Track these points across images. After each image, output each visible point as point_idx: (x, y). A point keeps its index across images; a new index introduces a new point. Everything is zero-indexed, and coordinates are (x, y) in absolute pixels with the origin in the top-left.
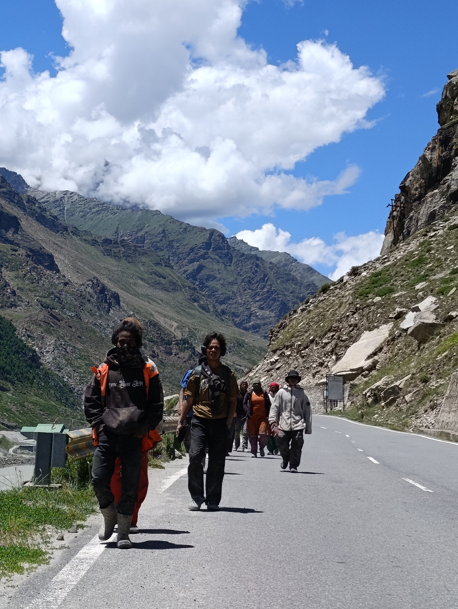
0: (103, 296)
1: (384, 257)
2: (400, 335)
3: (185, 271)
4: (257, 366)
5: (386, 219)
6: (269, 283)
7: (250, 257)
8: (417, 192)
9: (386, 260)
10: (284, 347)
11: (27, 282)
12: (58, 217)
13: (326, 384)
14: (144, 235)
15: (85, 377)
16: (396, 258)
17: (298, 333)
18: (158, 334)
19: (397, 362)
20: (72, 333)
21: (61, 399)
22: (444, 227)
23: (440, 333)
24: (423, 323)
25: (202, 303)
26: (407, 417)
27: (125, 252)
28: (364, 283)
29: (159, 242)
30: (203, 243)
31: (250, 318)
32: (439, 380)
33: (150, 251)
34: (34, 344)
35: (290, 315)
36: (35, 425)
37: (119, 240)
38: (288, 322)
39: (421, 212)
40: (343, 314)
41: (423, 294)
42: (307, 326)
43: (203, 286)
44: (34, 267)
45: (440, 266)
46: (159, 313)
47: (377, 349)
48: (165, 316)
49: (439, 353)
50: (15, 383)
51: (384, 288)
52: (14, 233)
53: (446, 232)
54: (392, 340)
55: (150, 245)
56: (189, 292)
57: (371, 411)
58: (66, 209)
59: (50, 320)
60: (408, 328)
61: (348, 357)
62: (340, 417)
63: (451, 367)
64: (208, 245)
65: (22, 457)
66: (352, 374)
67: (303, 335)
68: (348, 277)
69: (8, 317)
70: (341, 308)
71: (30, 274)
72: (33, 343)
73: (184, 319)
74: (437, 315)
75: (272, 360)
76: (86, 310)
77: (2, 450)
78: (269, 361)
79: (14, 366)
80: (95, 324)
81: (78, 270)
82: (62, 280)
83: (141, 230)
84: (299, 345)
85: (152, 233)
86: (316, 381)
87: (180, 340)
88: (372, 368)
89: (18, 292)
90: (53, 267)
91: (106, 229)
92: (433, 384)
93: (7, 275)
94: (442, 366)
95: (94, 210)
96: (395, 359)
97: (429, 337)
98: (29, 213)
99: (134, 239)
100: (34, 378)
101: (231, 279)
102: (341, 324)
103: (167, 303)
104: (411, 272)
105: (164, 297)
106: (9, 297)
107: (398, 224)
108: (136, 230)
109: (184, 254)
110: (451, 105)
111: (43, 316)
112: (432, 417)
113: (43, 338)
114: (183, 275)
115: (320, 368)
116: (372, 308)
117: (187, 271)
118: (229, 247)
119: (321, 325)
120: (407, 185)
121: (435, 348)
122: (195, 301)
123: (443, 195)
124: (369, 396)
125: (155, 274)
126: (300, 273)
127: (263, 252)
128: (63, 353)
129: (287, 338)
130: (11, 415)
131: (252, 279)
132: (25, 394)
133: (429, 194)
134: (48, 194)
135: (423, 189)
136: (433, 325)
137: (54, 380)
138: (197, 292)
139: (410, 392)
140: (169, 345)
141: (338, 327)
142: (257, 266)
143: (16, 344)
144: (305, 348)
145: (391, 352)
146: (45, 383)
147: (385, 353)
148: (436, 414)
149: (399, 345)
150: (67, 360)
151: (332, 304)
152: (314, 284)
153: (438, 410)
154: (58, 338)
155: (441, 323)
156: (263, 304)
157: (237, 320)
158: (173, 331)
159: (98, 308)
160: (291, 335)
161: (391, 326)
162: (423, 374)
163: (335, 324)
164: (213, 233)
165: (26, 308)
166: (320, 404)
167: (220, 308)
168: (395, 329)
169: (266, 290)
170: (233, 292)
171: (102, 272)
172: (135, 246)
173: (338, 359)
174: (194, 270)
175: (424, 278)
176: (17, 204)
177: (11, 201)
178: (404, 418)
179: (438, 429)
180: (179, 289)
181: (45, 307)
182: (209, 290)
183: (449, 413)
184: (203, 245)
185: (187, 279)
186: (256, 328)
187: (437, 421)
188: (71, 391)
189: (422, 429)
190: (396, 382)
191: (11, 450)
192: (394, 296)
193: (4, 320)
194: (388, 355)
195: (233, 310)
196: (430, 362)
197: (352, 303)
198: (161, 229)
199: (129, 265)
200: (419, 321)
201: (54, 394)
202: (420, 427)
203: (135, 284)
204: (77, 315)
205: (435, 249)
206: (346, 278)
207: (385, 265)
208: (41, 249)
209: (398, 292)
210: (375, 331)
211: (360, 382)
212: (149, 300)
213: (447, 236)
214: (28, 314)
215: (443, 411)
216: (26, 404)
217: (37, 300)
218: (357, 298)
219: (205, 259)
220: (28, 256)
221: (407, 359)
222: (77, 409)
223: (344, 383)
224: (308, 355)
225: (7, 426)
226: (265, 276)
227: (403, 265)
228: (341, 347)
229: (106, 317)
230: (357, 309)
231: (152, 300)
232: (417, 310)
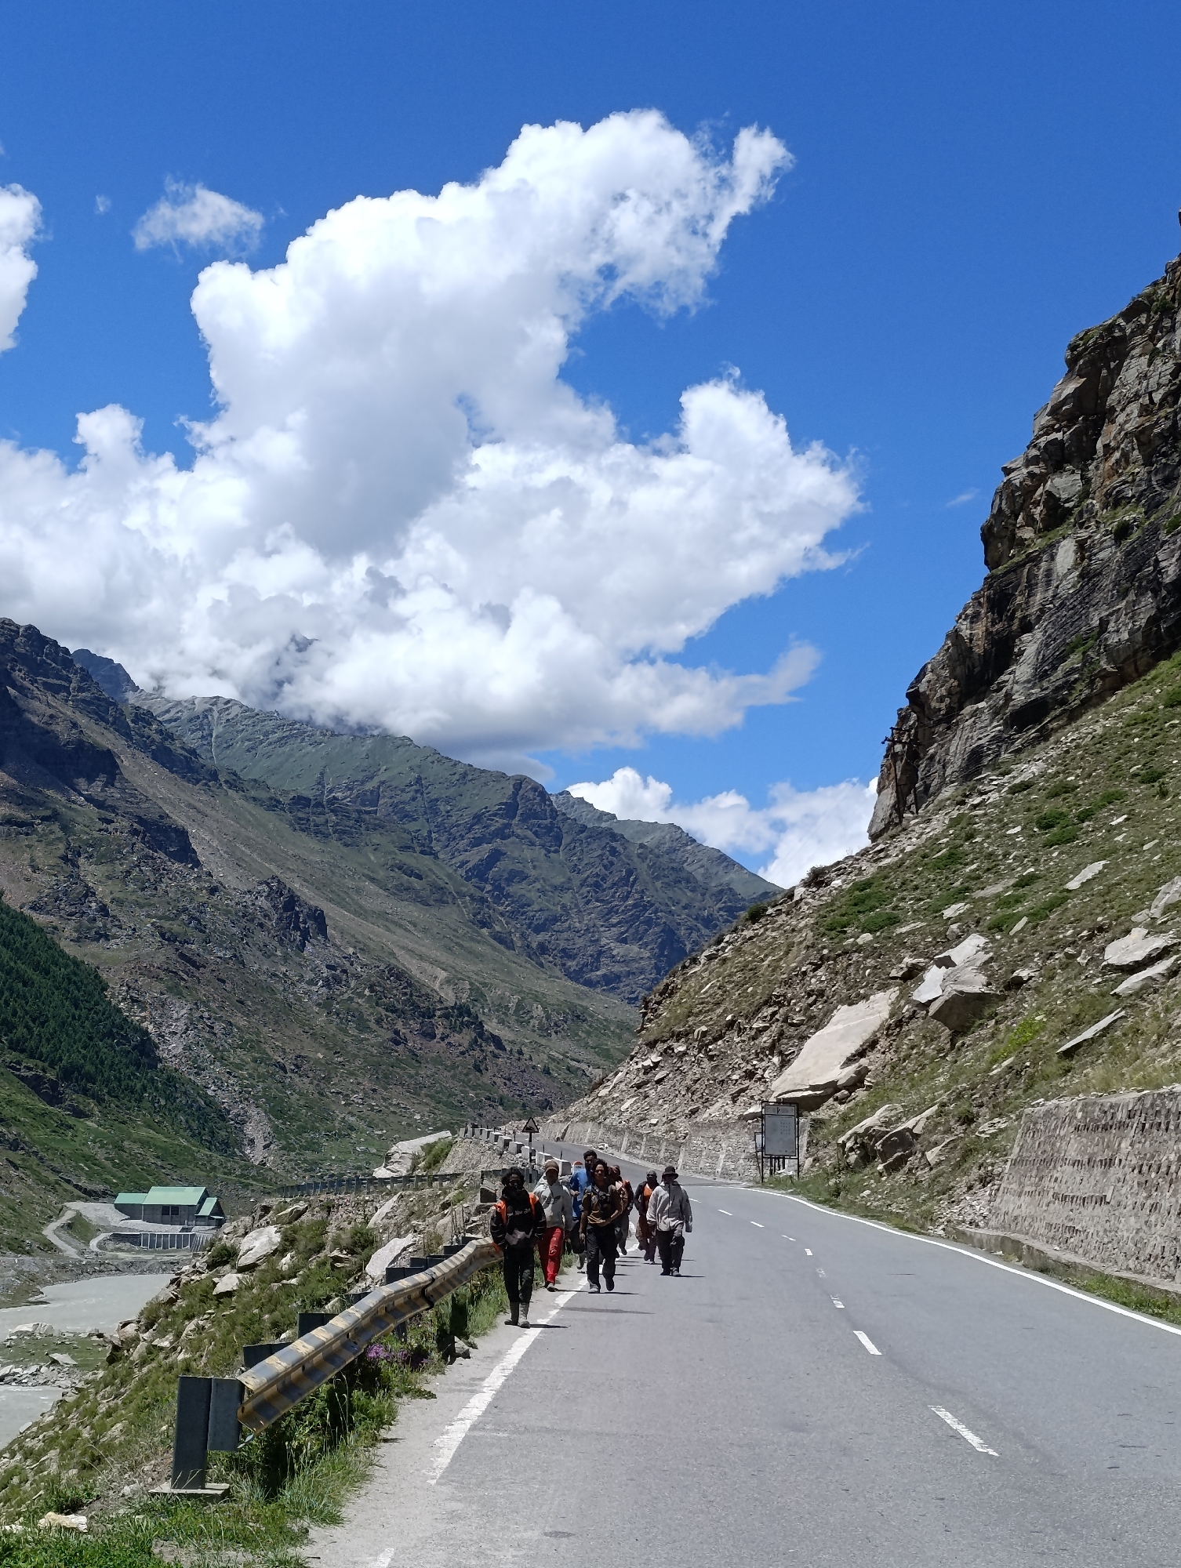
0: (291, 917)
1: (878, 848)
2: (913, 1016)
3: (463, 864)
4: (616, 1074)
5: (881, 760)
6: (638, 887)
7: (597, 834)
8: (944, 704)
9: (882, 855)
10: (672, 1037)
11: (132, 887)
12: (198, 752)
13: (761, 1116)
14: (379, 788)
15: (253, 1087)
16: (902, 851)
17: (700, 1007)
18: (406, 994)
19: (908, 1074)
20: (225, 994)
21: (199, 1133)
22: (1000, 786)
23: (996, 1014)
24: (962, 992)
25: (498, 928)
26: (931, 1198)
27: (337, 824)
28: (838, 904)
29: (409, 803)
30: (500, 804)
31: (598, 960)
32: (996, 1120)
33: (389, 821)
34: (145, 1017)
35: (684, 967)
36: (145, 1189)
37: (325, 798)
38: (678, 982)
39: (952, 749)
40: (794, 969)
41: (959, 928)
42: (720, 992)
43: (500, 894)
44: (147, 857)
45: (994, 870)
46: (408, 950)
47: (867, 1041)
48: (421, 957)
49: (995, 1061)
50: (103, 1100)
51: (879, 915)
52: (105, 785)
53: (1005, 798)
54: (896, 1025)
55: (391, 809)
56: (471, 907)
57: (855, 1181)
58: (214, 735)
59: (180, 967)
60: (930, 1002)
61: (804, 1060)
62: (792, 1194)
63: (1020, 1092)
64: (510, 809)
65: (116, 1258)
66: (815, 1096)
67: (713, 1010)
68: (804, 889)
69: (91, 961)
70: (791, 956)
71: (138, 869)
72: (143, 1014)
73: (461, 964)
74: (989, 977)
75: (648, 1063)
76: (254, 945)
77: (76, 1242)
78: (640, 1066)
79: (102, 1063)
80: (275, 975)
81: (239, 862)
82: (205, 881)
83: (372, 778)
84: (704, 1034)
85: (394, 784)
86: (739, 1110)
87: (453, 1008)
88: (856, 1083)
89: (113, 909)
90: (185, 853)
91: (298, 776)
92: (985, 1128)
93: (91, 872)
94: (1002, 1088)
95: (273, 737)
96: (904, 1068)
97: (974, 1022)
98: (137, 743)
99: (358, 797)
100: (144, 1089)
101: (559, 880)
102: (790, 990)
103: (425, 930)
104: (934, 880)
105: (418, 918)
106: (95, 920)
107: (903, 772)
108: (360, 777)
109: (461, 828)
110: (1011, 527)
111: (164, 958)
112: (983, 1202)
113: (163, 1004)
114: (460, 871)
115: (747, 1083)
116: (855, 957)
117: (467, 862)
118: (554, 813)
119: (750, 990)
120: (921, 690)
121: (986, 1045)
122: (484, 924)
123: (998, 714)
124: (852, 1149)
125: (400, 869)
126: (702, 866)
127: (626, 823)
128: (207, 1035)
129: (677, 1017)
130: (96, 1168)
131: (602, 879)
132: (124, 1123)
133: (968, 709)
134: (179, 703)
135: (956, 699)
136: (980, 997)
137: (185, 1093)
138: (488, 907)
139: (936, 1144)
140: (430, 1017)
141: (784, 996)
142: (614, 852)
143: (107, 1019)
144: (715, 1040)
145: (895, 1052)
146: (167, 1099)
147: (884, 1053)
148: (990, 1195)
149: (911, 1037)
150: (214, 1051)
151: (772, 947)
152: (731, 889)
153: (996, 1187)
154: (196, 1004)
155: (998, 993)
156: (626, 931)
157: (572, 964)
158: (437, 987)
159: (281, 941)
160: (686, 1011)
161: (894, 996)
162: (964, 1106)
163: (778, 990)
164: (521, 784)
165: (128, 941)
166: (748, 1159)
167: (536, 939)
168: (902, 1003)
169: (630, 902)
170: (564, 906)
171: (289, 864)
172: (359, 812)
173: (785, 1063)
174: (481, 860)
175: (961, 895)
176: (112, 725)
177: (101, 718)
178: (924, 1201)
179: (997, 1228)
180: (450, 900)
181: (168, 940)
182: (513, 902)
183: (1020, 1196)
184: (500, 809)
185: (468, 879)
186: (610, 982)
187: (994, 1212)
188: (222, 1116)
189: (964, 1227)
190: (908, 1119)
191: (94, 1243)
192: (899, 930)
193: (82, 967)
194: (889, 1056)
195: (562, 944)
196: (977, 1080)
197: (813, 946)
198: (414, 775)
199: (345, 850)
200: (952, 989)
201: (187, 1122)
202: (959, 1223)
203: (358, 891)
204: (235, 956)
205: (983, 834)
206: (799, 892)
207: (881, 864)
208: (162, 817)
209: (906, 922)
210: (862, 1005)
211: (831, 1112)
212: (387, 924)
213: (1007, 805)
214: (134, 953)
215: (1007, 1191)
216: (126, 1143)
217: (153, 924)
218: (824, 935)
219: (503, 838)
220: (135, 832)
221: (928, 1069)
222: (233, 1154)
223: (799, 1115)
224: (722, 1055)
225: (85, 1191)
226: (630, 873)
227: (916, 866)
228: (791, 1038)
229: (298, 959)
230: (822, 958)
231: (393, 922)
232: (947, 962)
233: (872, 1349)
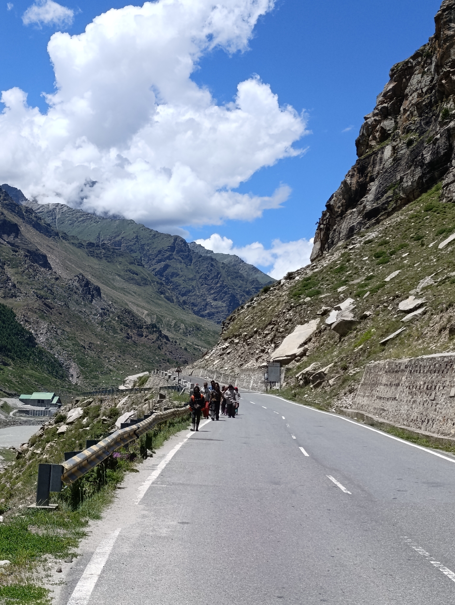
0: (87, 289)
1: (313, 265)
2: (325, 329)
3: (154, 269)
4: (212, 350)
5: (315, 231)
6: (221, 279)
7: (206, 259)
8: (340, 209)
9: (315, 267)
10: (234, 336)
11: (25, 277)
12: (51, 225)
13: (267, 367)
14: (121, 240)
15: (73, 355)
16: (322, 266)
17: (244, 325)
18: (131, 319)
19: (323, 351)
20: (62, 319)
21: (52, 372)
22: (360, 242)
23: (357, 328)
24: (344, 320)
25: (167, 295)
26: (331, 398)
27: (105, 254)
28: (298, 286)
29: (133, 246)
30: (168, 246)
31: (206, 307)
32: (356, 369)
33: (125, 253)
34: (31, 327)
35: (238, 310)
36: (31, 393)
37: (100, 244)
38: (236, 315)
39: (343, 227)
40: (280, 311)
41: (343, 296)
42: (252, 319)
43: (168, 281)
44: (31, 265)
45: (357, 274)
46: (132, 303)
47: (307, 339)
48: (138, 305)
49: (356, 346)
50: (15, 359)
51: (313, 290)
52: (15, 237)
53: (362, 246)
54: (319, 332)
55: (126, 248)
56: (157, 286)
57: (302, 391)
58: (57, 218)
59: (44, 308)
60: (332, 324)
61: (284, 345)
62: (278, 396)
63: (365, 358)
64: (172, 248)
65: (20, 419)
66: (288, 359)
67: (249, 326)
68: (285, 280)
69: (9, 306)
70: (279, 306)
71: (27, 270)
72: (30, 326)
73: (153, 308)
74: (354, 314)
75: (224, 346)
76: (73, 300)
77: (4, 413)
78: (221, 347)
79: (14, 345)
80: (81, 312)
81: (66, 268)
82: (54, 275)
83: (119, 236)
84: (246, 335)
85: (127, 238)
86: (259, 364)
87: (150, 325)
88: (303, 354)
89: (18, 285)
90: (46, 265)
91: (90, 235)
92: (351, 372)
93: (9, 271)
94: (358, 357)
95: (80, 219)
96: (321, 349)
97: (348, 332)
98: (27, 221)
99: (113, 243)
100: (31, 355)
101: (191, 276)
102: (279, 319)
103: (139, 295)
104: (334, 277)
105: (136, 290)
106: (11, 290)
107: (324, 235)
108: (114, 235)
109: (153, 255)
110: (367, 141)
111: (38, 305)
112: (350, 399)
113: (38, 323)
114: (153, 272)
115: (262, 354)
116: (304, 306)
117: (156, 269)
118: (189, 250)
119: (263, 319)
120: (331, 204)
121: (353, 340)
122: (162, 293)
123: (360, 213)
124: (301, 379)
125: (129, 271)
126: (246, 271)
127: (217, 254)
128: (55, 335)
129: (235, 329)
130: (12, 385)
131: (208, 276)
132: (23, 368)
133: (349, 211)
134: (43, 206)
135: (344, 207)
136: (351, 322)
137: (46, 357)
138: (163, 286)
139: (333, 378)
140: (141, 328)
141: (277, 321)
142: (212, 265)
143: (16, 328)
144: (250, 338)
145: (318, 342)
146: (39, 359)
147: (314, 343)
148: (353, 397)
149: (324, 337)
150: (58, 341)
151: (272, 303)
152: (257, 280)
153: (355, 394)
154: (50, 323)
155: (358, 320)
156: (217, 296)
157: (196, 309)
158: (144, 317)
159: (83, 299)
160: (239, 327)
161: (318, 321)
162: (343, 363)
163: (274, 319)
164: (176, 239)
165: (24, 298)
166: (262, 383)
167: (182, 299)
168: (321, 324)
169: (219, 285)
170: (193, 286)
171: (86, 269)
172: (113, 249)
173: (276, 347)
174: (161, 268)
175: (345, 283)
176: (17, 213)
177: (13, 211)
178: (328, 399)
179: (355, 409)
180: (149, 284)
181: (39, 298)
182: (173, 285)
183: (364, 397)
184: (168, 249)
185: (156, 275)
186: (210, 315)
187: (354, 403)
188: (61, 365)
189: (342, 409)
190: (322, 368)
191: (11, 414)
192: (320, 297)
193: (6, 308)
194: (316, 344)
195: (192, 301)
196: (349, 353)
197: (288, 302)
198: (135, 235)
199: (108, 264)
200: (340, 319)
201: (47, 368)
202: (341, 407)
203: (113, 280)
204: (66, 304)
205: (354, 260)
206: (283, 281)
207: (314, 271)
208: (37, 250)
209: (324, 293)
210: (306, 325)
211: (294, 365)
212: (125, 292)
213: (363, 249)
214: (25, 303)
215: (358, 395)
216: (23, 376)
217: (33, 292)
218: (292, 298)
219: (170, 260)
220: (26, 256)
221: (331, 349)
222: (65, 380)
223: (281, 366)
224: (253, 344)
225: (8, 394)
226: (218, 274)
227: (328, 272)
228: (279, 337)
229: (90, 306)
230: (292, 307)
231: (127, 292)
232: (339, 309)
233: (306, 454)
